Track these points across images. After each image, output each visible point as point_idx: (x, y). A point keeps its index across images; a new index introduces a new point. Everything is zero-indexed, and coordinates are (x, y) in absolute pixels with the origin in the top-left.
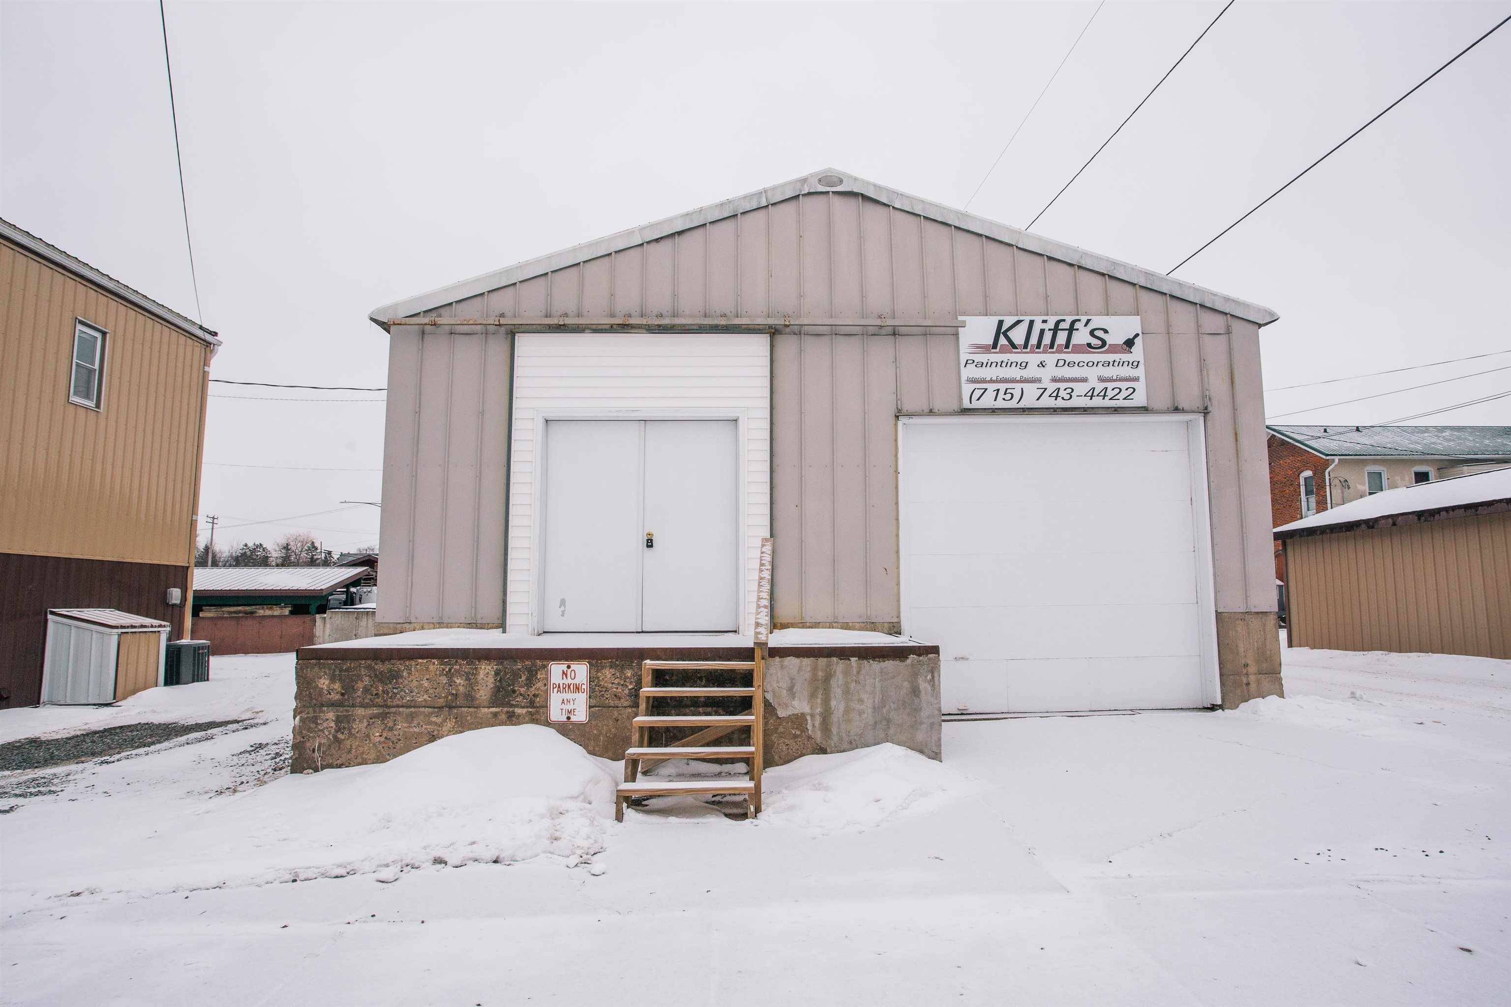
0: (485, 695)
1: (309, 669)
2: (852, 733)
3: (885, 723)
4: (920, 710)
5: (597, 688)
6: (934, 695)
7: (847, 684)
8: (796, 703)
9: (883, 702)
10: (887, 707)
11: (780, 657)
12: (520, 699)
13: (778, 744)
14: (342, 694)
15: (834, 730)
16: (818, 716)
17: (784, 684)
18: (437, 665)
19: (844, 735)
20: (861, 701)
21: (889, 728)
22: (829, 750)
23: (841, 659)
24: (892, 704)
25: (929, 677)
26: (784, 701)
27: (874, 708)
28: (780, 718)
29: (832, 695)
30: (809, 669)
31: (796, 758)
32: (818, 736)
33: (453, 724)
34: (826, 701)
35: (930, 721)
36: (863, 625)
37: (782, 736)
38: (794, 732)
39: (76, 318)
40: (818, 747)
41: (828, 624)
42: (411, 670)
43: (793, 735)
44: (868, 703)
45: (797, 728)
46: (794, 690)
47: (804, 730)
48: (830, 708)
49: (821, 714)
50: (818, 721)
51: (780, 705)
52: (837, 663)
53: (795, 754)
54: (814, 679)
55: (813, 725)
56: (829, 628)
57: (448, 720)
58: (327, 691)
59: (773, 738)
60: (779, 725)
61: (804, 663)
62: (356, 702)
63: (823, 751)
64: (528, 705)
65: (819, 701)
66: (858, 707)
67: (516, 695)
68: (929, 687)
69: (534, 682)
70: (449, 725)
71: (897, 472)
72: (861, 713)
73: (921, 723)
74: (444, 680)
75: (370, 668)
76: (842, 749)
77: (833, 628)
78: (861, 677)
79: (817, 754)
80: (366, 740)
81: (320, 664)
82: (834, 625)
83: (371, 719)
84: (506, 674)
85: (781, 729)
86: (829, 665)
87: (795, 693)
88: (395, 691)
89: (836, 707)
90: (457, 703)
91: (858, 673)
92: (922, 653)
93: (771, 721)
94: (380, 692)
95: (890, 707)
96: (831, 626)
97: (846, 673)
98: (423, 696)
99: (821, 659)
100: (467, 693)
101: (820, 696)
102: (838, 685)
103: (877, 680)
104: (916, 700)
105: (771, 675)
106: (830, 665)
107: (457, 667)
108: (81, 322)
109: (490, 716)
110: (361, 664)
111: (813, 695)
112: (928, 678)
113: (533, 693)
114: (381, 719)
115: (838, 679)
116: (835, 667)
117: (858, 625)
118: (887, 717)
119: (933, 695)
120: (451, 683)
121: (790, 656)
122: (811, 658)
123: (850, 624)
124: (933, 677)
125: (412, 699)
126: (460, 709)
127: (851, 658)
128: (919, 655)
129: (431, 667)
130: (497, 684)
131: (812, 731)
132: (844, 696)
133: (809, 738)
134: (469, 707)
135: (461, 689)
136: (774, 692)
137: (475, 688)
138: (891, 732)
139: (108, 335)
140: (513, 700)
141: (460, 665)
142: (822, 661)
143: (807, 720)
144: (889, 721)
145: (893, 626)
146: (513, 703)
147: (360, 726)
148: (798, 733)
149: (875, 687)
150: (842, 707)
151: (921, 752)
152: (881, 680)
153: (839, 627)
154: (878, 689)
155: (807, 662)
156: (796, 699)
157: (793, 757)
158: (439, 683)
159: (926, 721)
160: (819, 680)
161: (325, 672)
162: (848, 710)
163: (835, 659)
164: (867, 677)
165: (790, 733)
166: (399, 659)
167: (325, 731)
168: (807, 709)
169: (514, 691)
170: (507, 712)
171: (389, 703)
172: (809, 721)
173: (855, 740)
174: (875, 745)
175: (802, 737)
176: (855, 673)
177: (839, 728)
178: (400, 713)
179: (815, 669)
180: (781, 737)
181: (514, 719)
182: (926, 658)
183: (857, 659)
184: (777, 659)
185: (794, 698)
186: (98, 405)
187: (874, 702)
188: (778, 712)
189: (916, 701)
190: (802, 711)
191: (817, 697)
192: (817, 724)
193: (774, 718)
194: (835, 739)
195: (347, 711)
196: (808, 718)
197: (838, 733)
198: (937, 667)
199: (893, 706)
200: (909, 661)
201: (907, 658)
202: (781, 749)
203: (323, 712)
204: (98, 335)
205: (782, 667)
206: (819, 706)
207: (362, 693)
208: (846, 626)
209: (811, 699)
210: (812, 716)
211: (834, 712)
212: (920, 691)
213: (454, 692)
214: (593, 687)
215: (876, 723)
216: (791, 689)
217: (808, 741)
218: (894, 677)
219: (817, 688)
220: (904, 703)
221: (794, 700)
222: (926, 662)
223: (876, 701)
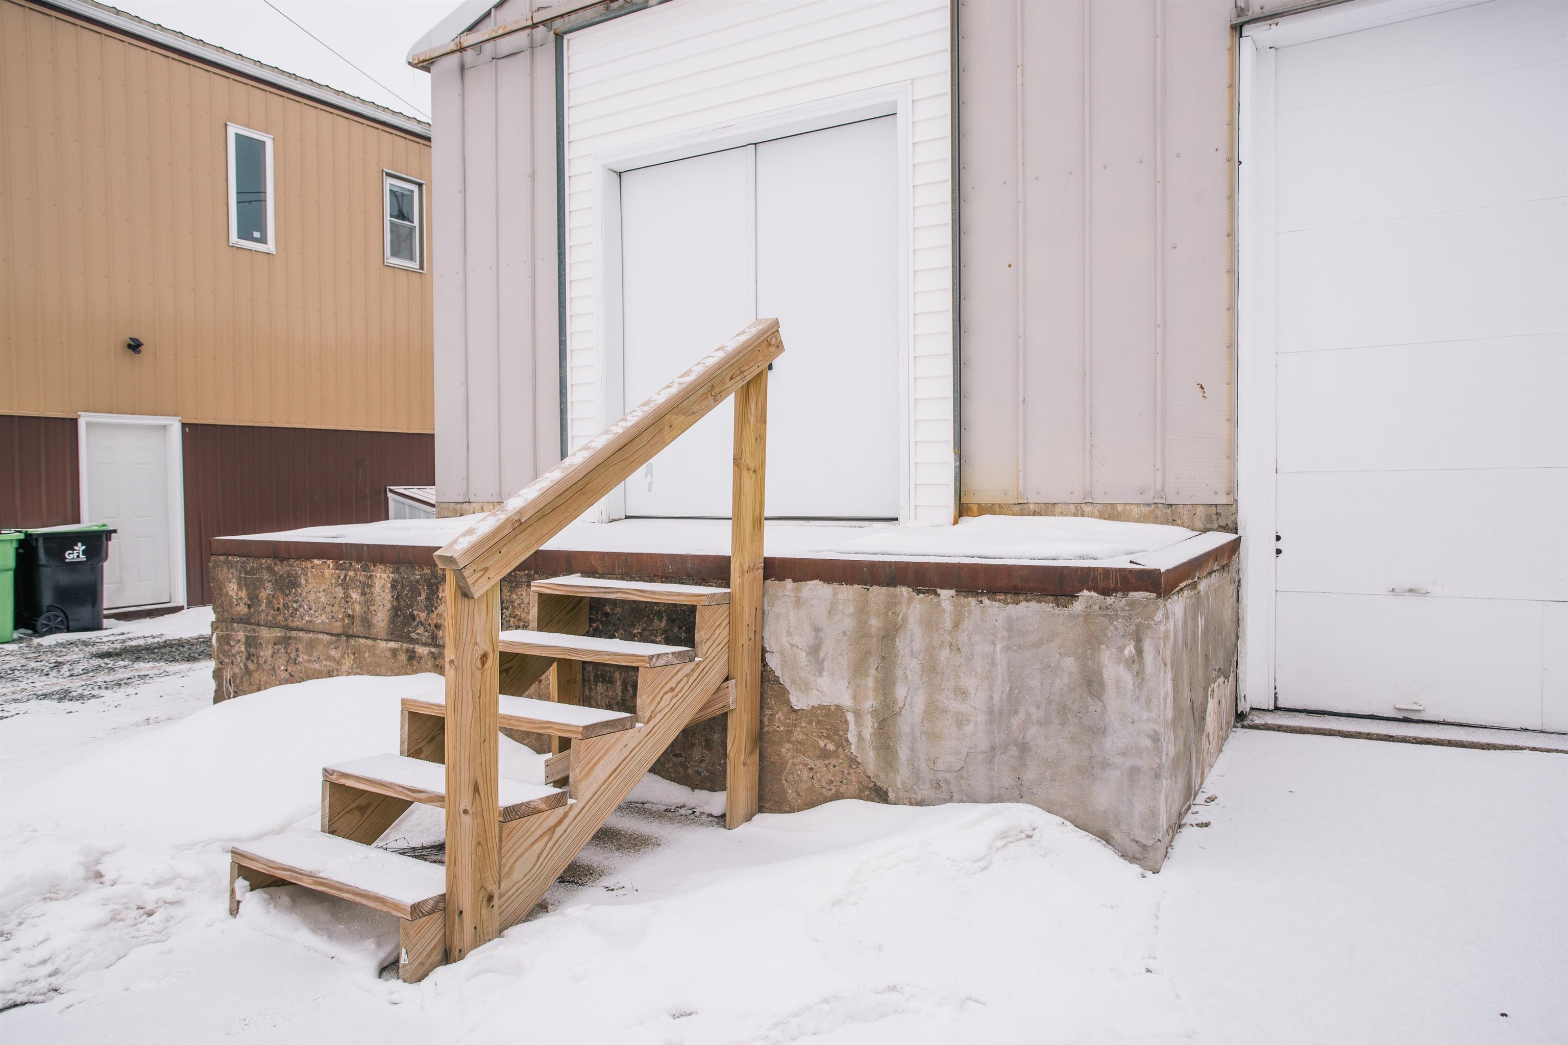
0: (383, 621)
1: (219, 569)
2: (940, 766)
3: (1014, 751)
4: (1104, 731)
5: (512, 620)
6: (1143, 699)
7: (931, 652)
8: (824, 682)
9: (1012, 704)
10: (1022, 715)
11: (795, 580)
12: (420, 630)
13: (794, 765)
14: (249, 606)
15: (903, 753)
16: (869, 716)
17: (803, 640)
18: (332, 569)
19: (923, 766)
20: (961, 693)
21: (1024, 765)
22: (891, 795)
23: (919, 592)
24: (1032, 709)
25: (1130, 650)
26: (803, 675)
27: (991, 712)
28: (796, 711)
29: (899, 673)
30: (851, 610)
31: (826, 800)
32: (870, 760)
33: (352, 662)
34: (886, 685)
35: (1130, 762)
36: (1145, 510)
37: (800, 748)
38: (822, 745)
39: (383, 171)
40: (871, 785)
41: (1072, 507)
42: (307, 574)
43: (821, 749)
44: (978, 700)
45: (828, 737)
46: (822, 655)
47: (843, 743)
48: (895, 702)
49: (874, 712)
50: (869, 726)
51: (793, 682)
52: (910, 601)
53: (824, 791)
54: (861, 633)
55: (860, 738)
56: (1075, 515)
57: (346, 655)
58: (237, 600)
59: (783, 750)
60: (795, 725)
61: (840, 596)
62: (261, 619)
63: (880, 795)
64: (430, 641)
65: (870, 682)
66: (955, 705)
67: (415, 623)
68: (1128, 678)
69: (436, 605)
70: (347, 663)
71: (1234, 161)
72: (961, 721)
73: (1106, 765)
74: (340, 592)
75: (270, 569)
76: (919, 797)
77: (1083, 515)
78: (963, 637)
79: (868, 799)
80: (273, 676)
81: (227, 562)
82: (1086, 509)
83: (275, 644)
84: (403, 587)
85: (798, 735)
86: (892, 604)
87: (823, 660)
88: (295, 605)
89: (908, 702)
90: (353, 631)
91: (956, 626)
92: (1112, 586)
93: (780, 714)
94: (281, 606)
95: (1028, 715)
96: (1079, 512)
97: (930, 624)
98: (321, 615)
99: (875, 589)
100: (364, 615)
101: (873, 672)
102: (912, 651)
103: (999, 646)
104: (1094, 706)
105: (777, 617)
106: (895, 604)
107: (351, 573)
108: (388, 175)
109: (389, 654)
110: (262, 564)
111: (858, 669)
112: (1126, 652)
113: (435, 621)
114: (283, 646)
115: (912, 635)
116: (904, 609)
117: (1135, 510)
118: (1020, 740)
119: (1138, 699)
120: (347, 598)
121: (812, 579)
122: (856, 586)
123: (1120, 508)
124: (1139, 651)
125: (310, 619)
126: (357, 639)
127: (939, 591)
128: (1106, 592)
129: (327, 572)
130: (395, 604)
131: (858, 747)
132: (925, 678)
133: (853, 761)
134: (367, 638)
135: (357, 607)
136: (782, 653)
137: (372, 608)
138: (1030, 774)
139: (424, 186)
140: (414, 632)
141: (355, 570)
142: (878, 593)
143: (846, 721)
144: (1024, 748)
145: (1217, 514)
146: (413, 635)
147: (266, 653)
148: (831, 747)
149: (993, 663)
150: (919, 701)
151: (1105, 837)
152: (1008, 649)
153: (1097, 514)
154: (1001, 669)
155: (848, 593)
156: (825, 674)
157: (821, 797)
158: (335, 597)
159: (1118, 760)
160: (872, 637)
161: (233, 573)
162: (932, 711)
163: (905, 591)
164: (977, 638)
165: (816, 746)
166: (297, 559)
167: (237, 657)
168: (846, 700)
169: (413, 618)
170: (408, 651)
171: (291, 624)
172: (852, 726)
173: (947, 782)
174: (991, 800)
175: (837, 757)
176: (948, 624)
177: (912, 749)
178: (299, 639)
179: (862, 612)
180: (798, 751)
181: (415, 663)
182: (1124, 601)
183: (952, 592)
184: (789, 584)
185: (820, 671)
186: (422, 267)
187: (991, 698)
188: (791, 697)
189: (1092, 709)
190: (836, 702)
191: (867, 676)
192: (867, 732)
193: (785, 709)
194: (903, 775)
195: (254, 631)
196: (850, 717)
197: (912, 761)
198: (1149, 626)
199: (1037, 714)
200: (1078, 606)
201: (1073, 597)
202: (799, 776)
203: (233, 629)
204: (415, 188)
205: (798, 603)
206: (871, 694)
207: (266, 607)
208: (1111, 513)
209: (854, 677)
210: (857, 714)
211: (903, 712)
212: (1102, 685)
213: (350, 612)
214: (508, 619)
215: (993, 748)
216: (815, 650)
217: (850, 766)
218: (1039, 644)
219: (868, 653)
220: (1063, 710)
221: (821, 675)
222: (1123, 610)
223: (996, 698)
